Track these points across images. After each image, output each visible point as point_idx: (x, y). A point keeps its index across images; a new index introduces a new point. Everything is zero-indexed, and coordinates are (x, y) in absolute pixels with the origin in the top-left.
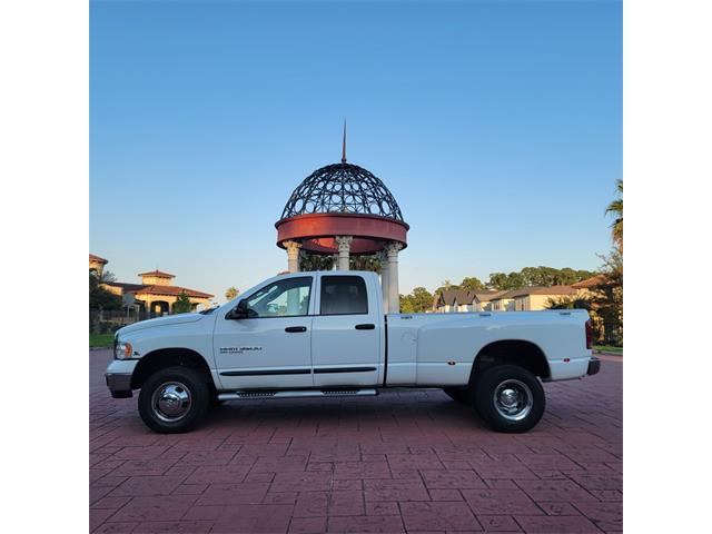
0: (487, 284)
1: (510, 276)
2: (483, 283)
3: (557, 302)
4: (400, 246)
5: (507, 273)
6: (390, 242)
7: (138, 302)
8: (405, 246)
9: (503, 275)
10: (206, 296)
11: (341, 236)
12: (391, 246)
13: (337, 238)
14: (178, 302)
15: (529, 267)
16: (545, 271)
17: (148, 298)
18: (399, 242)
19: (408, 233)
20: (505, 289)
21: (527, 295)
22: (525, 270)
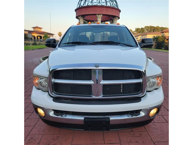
0: (134, 31)
1: (141, 29)
2: (133, 31)
3: (156, 37)
4: (117, 18)
5: (140, 28)
6: (114, 17)
7: (33, 36)
8: (119, 18)
9: (139, 28)
10: (52, 35)
11: (98, 14)
12: (115, 18)
13: (97, 15)
14: (45, 36)
15: (147, 26)
16: (151, 27)
17: (36, 35)
18: (118, 17)
19: (120, 13)
20: (139, 33)
21: (147, 35)
22: (146, 27)
